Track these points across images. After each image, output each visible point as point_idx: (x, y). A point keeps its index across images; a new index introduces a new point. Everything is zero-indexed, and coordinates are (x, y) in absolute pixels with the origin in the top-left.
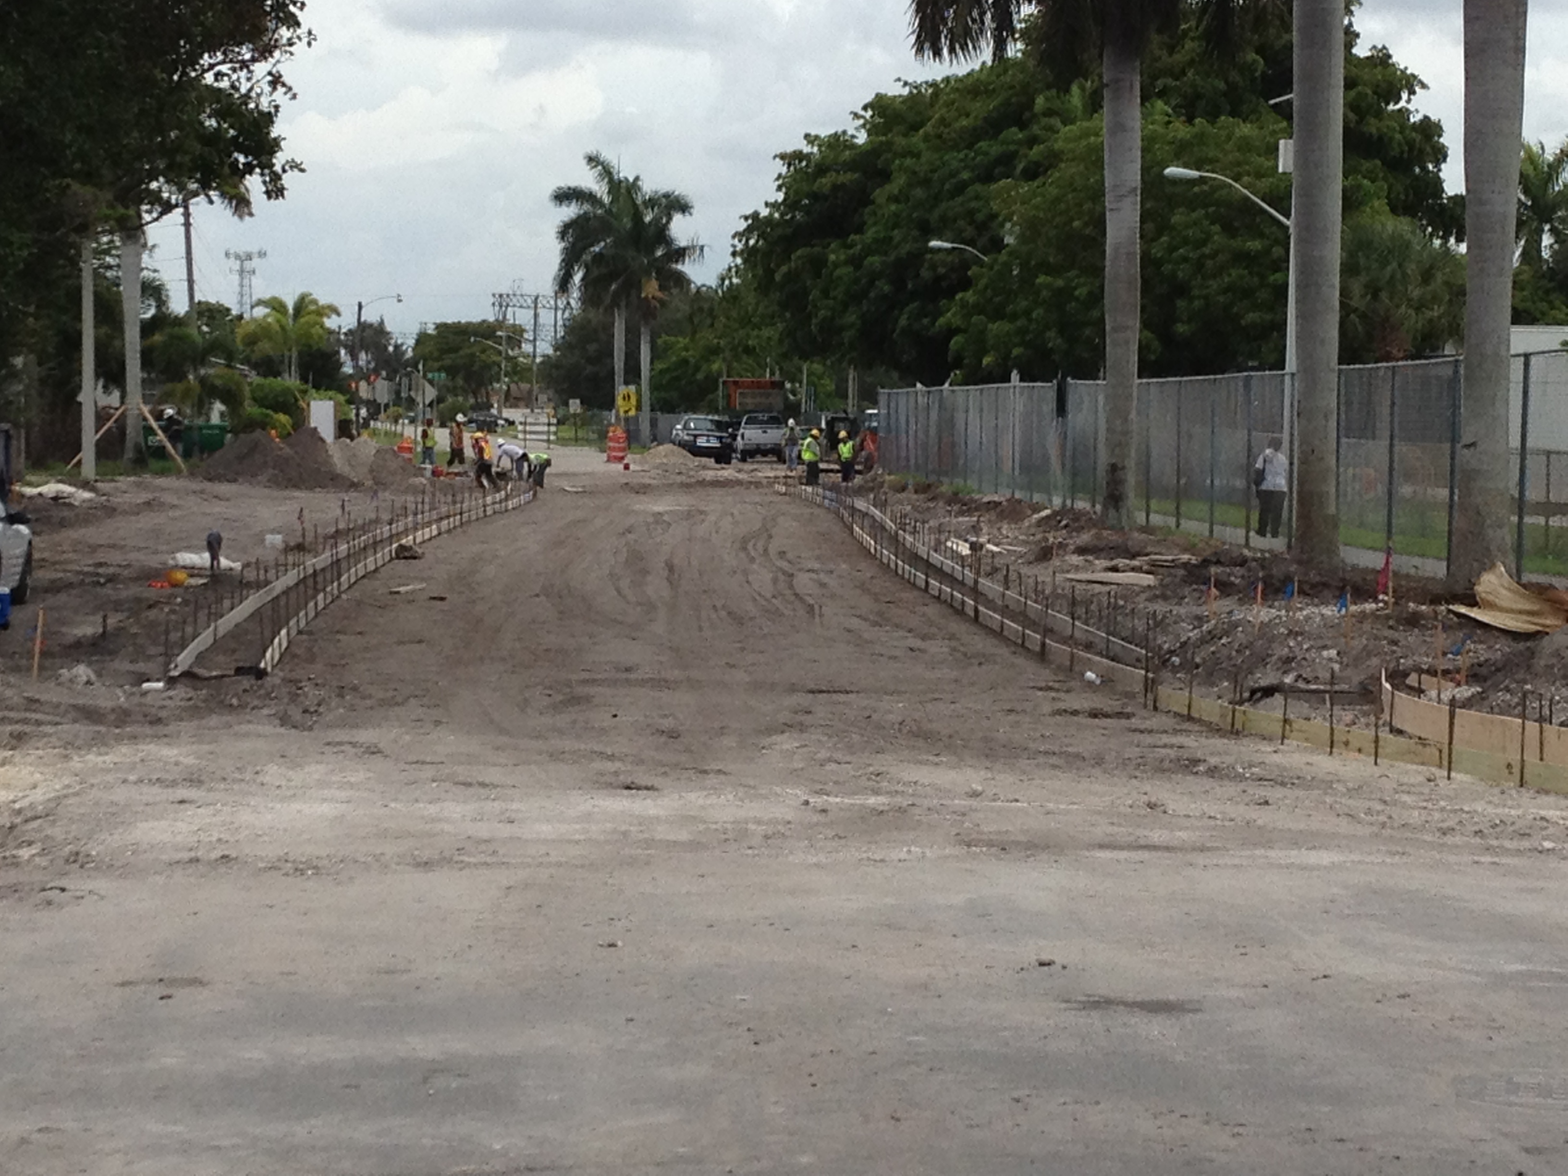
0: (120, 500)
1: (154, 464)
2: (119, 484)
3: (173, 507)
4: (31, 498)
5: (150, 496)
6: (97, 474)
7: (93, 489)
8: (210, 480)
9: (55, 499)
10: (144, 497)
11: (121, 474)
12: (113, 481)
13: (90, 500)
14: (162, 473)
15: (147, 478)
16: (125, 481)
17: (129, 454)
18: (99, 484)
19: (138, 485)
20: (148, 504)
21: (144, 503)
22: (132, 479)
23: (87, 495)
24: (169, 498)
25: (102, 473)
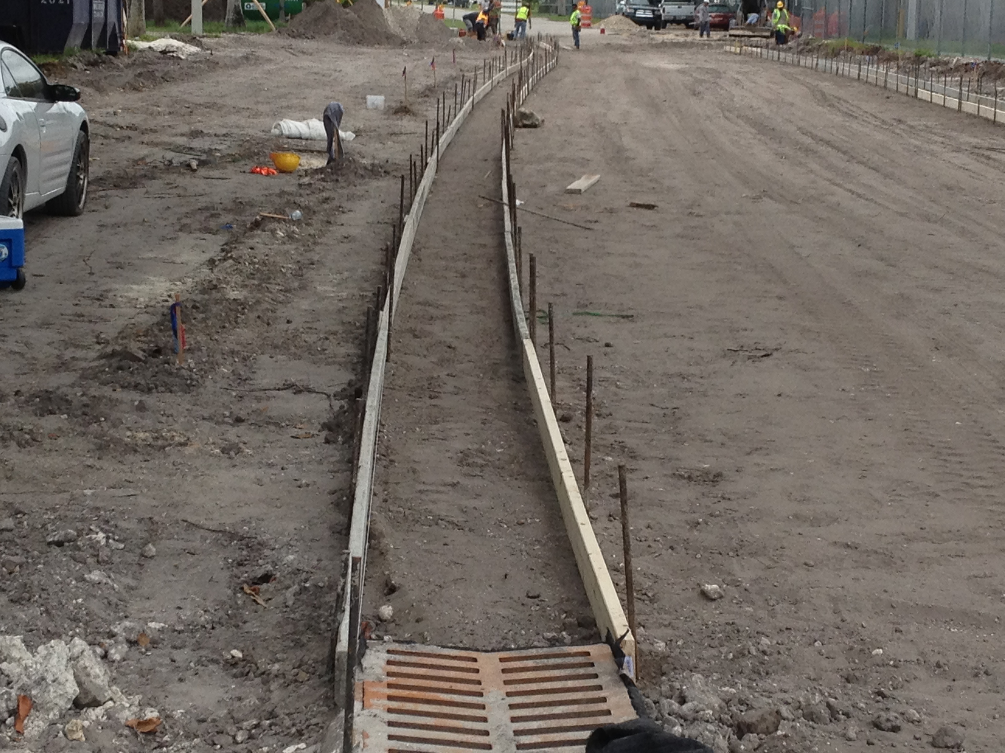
0: (222, 54)
1: (249, 24)
2: (222, 40)
3: (269, 61)
4: (142, 51)
5: (248, 50)
6: (204, 31)
7: (199, 44)
8: (294, 37)
9: (164, 52)
10: (242, 51)
11: (224, 32)
12: (216, 37)
13: (197, 54)
14: (257, 31)
15: (246, 36)
16: (226, 38)
17: (230, 15)
18: (204, 40)
19: (236, 40)
20: (246, 58)
21: (243, 57)
22: (232, 35)
23: (194, 49)
24: (263, 53)
25: (208, 31)
